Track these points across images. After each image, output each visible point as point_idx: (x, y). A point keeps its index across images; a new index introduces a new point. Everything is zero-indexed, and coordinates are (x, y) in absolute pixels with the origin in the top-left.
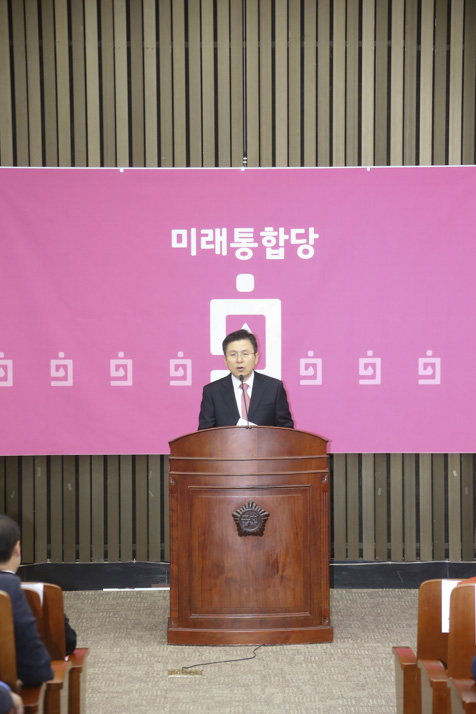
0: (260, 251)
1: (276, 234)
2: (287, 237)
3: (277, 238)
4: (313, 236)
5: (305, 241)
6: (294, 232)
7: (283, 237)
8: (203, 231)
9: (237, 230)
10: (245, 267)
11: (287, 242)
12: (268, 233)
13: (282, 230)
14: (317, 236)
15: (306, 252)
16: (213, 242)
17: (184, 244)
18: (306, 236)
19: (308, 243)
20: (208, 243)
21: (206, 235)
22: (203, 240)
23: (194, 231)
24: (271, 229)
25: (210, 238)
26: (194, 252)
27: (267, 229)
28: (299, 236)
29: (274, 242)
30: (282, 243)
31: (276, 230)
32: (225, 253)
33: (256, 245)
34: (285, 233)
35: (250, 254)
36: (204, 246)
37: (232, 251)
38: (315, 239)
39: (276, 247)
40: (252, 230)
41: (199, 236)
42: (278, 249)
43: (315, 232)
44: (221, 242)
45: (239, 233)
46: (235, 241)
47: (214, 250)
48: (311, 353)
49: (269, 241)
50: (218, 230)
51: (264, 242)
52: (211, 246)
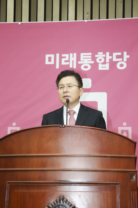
0: (95, 65)
1: (104, 56)
2: (111, 57)
3: (105, 58)
4: (126, 56)
5: (121, 59)
6: (115, 54)
7: (108, 57)
8: (63, 55)
9: (82, 54)
11: (111, 60)
12: (100, 56)
13: (108, 53)
14: (128, 56)
15: (122, 65)
16: (69, 61)
17: (52, 63)
18: (122, 56)
19: (123, 61)
20: (66, 61)
21: (65, 57)
22: (63, 60)
23: (58, 55)
24: (102, 53)
25: (67, 59)
26: (57, 67)
27: (99, 53)
28: (118, 57)
29: (103, 60)
30: (108, 61)
31: (105, 53)
32: (75, 67)
33: (93, 62)
34: (110, 55)
35: (89, 67)
36: (63, 63)
37: (79, 66)
38: (127, 59)
40: (91, 54)
41: (61, 58)
42: (105, 64)
43: (127, 54)
44: (73, 61)
45: (84, 55)
46: (81, 60)
47: (69, 65)
48: (125, 124)
49: (100, 60)
50: (71, 54)
51: (98, 60)
52: (68, 63)
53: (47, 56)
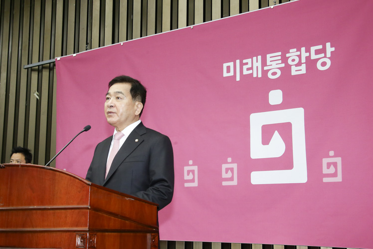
0: (286, 70)
1: (298, 53)
2: (308, 54)
3: (300, 56)
4: (330, 49)
5: (323, 55)
6: (313, 49)
7: (304, 55)
8: (245, 61)
9: (268, 56)
10: (275, 84)
11: (308, 58)
12: (293, 54)
13: (303, 49)
14: (333, 49)
15: (324, 64)
16: (251, 68)
17: (231, 74)
18: (323, 51)
19: (325, 57)
20: (248, 69)
21: (247, 64)
22: (245, 67)
23: (238, 62)
24: (295, 50)
25: (249, 66)
26: (238, 79)
27: (291, 51)
28: (317, 52)
29: (297, 60)
30: (303, 60)
31: (299, 50)
32: (260, 76)
33: (283, 65)
34: (306, 52)
35: (279, 73)
36: (245, 72)
37: (265, 73)
38: (332, 52)
39: (299, 64)
40: (280, 53)
41: (242, 65)
42: (301, 65)
43: (331, 47)
44: (257, 67)
45: (271, 57)
46: (268, 65)
47: (252, 74)
48: (332, 153)
49: (293, 60)
50: (255, 58)
51: (290, 62)
52: (250, 72)
53: (225, 65)
